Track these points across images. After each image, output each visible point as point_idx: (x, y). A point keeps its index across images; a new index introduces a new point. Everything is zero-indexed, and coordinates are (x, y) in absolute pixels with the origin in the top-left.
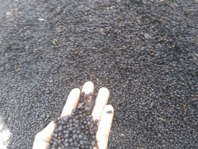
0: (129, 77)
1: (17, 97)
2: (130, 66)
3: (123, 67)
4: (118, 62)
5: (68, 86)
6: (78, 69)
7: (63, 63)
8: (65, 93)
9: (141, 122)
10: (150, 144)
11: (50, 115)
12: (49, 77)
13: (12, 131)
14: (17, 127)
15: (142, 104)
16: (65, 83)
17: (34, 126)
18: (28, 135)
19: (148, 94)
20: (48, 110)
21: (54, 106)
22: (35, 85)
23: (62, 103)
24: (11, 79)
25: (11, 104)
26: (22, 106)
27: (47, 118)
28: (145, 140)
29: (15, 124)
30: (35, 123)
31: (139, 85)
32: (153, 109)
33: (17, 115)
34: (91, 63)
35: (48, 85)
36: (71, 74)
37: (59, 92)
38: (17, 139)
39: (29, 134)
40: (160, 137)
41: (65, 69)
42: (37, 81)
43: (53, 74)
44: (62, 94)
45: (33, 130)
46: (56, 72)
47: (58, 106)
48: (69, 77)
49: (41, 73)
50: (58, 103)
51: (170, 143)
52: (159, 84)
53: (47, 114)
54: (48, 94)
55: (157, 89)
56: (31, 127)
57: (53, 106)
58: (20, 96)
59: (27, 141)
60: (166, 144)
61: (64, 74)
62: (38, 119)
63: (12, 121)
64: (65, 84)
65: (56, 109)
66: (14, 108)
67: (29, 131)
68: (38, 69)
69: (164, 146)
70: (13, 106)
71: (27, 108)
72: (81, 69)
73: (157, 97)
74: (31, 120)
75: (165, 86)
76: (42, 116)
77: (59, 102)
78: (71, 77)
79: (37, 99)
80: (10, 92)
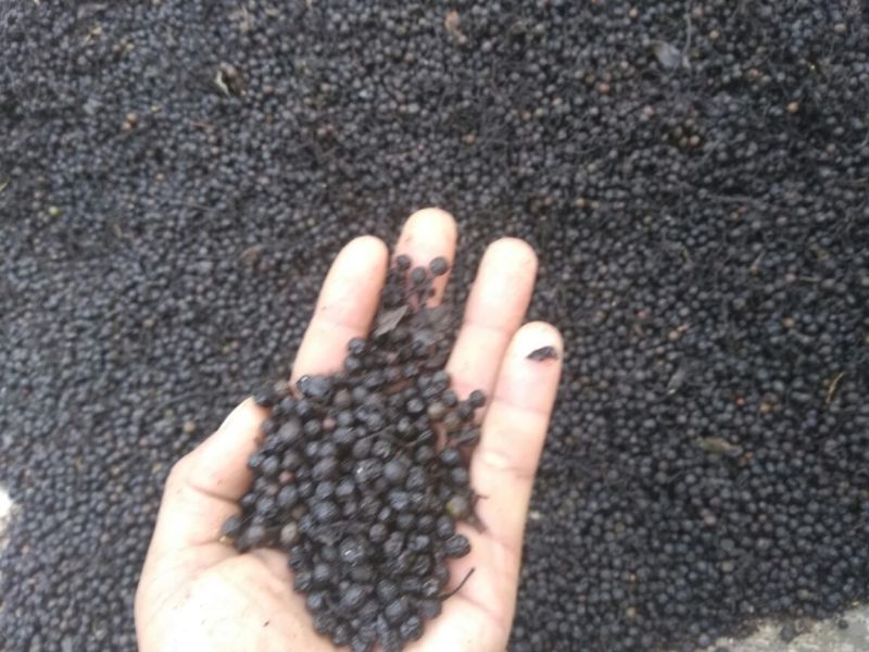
0: (576, 250)
1: (45, 339)
2: (585, 195)
3: (548, 201)
4: (526, 178)
5: (285, 291)
6: (333, 210)
7: (264, 181)
8: (272, 324)
9: (623, 456)
10: (663, 557)
11: (198, 421)
12: (195, 247)
13: (19, 496)
14: (44, 477)
15: (633, 377)
16: (272, 274)
17: (122, 473)
18: (93, 510)
19: (663, 332)
20: (192, 398)
21: (219, 382)
22: (128, 283)
23: (255, 367)
24: (16, 258)
25: (14, 371)
26: (66, 382)
27: (184, 437)
28: (641, 537)
29: (32, 463)
30: (124, 458)
31: (621, 287)
32: (680, 399)
33: (45, 423)
34: (396, 182)
35: (190, 285)
36: (299, 233)
37: (239, 317)
38: (45, 528)
39: (101, 507)
40: (709, 528)
41: (272, 212)
42: (136, 266)
43: (216, 233)
44: (254, 326)
45: (119, 489)
46: (226, 222)
47: (234, 381)
48: (292, 249)
49: (156, 226)
50: (235, 367)
51: (757, 554)
52: (716, 286)
53: (187, 417)
54: (188, 324)
55: (702, 308)
56: (111, 477)
57: (212, 382)
58: (57, 336)
59: (87, 540)
60: (737, 558)
61: (265, 232)
62: (144, 442)
63: (19, 449)
64: (270, 283)
65: (225, 394)
66: (30, 388)
67: (100, 495)
68: (141, 209)
69: (727, 566)
70: (24, 382)
71: (90, 391)
72: (346, 210)
73: (702, 345)
74: (110, 445)
75: (746, 294)
76: (159, 425)
77: (242, 366)
78: (300, 247)
79: (136, 346)
80: (13, 315)
